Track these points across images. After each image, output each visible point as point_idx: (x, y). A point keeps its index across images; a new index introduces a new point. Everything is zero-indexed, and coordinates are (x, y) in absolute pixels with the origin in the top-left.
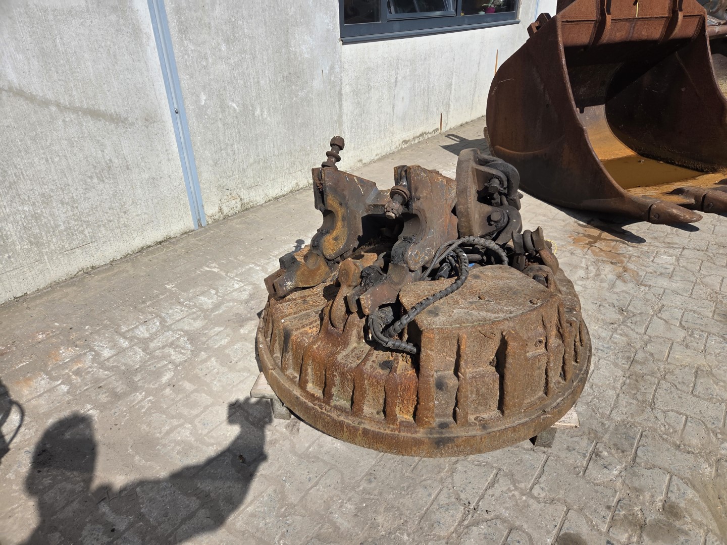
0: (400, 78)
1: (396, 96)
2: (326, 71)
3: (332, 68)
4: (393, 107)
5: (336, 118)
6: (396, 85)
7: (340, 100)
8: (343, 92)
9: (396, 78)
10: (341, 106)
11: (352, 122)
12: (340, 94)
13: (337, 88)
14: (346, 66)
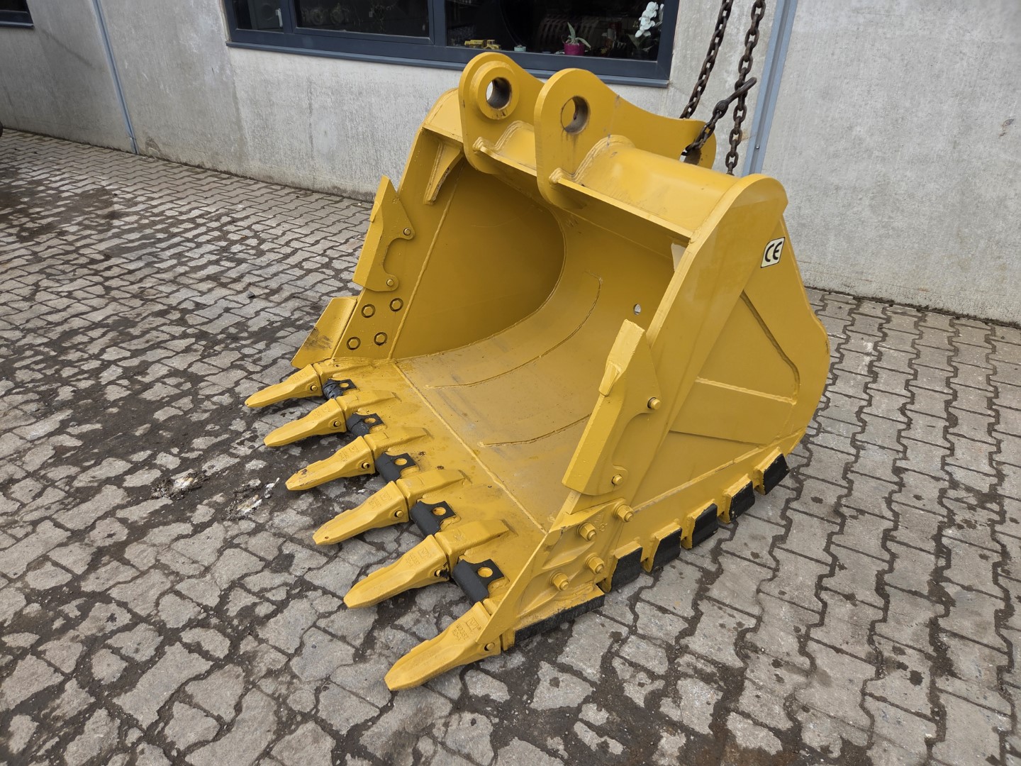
0: (316, 106)
1: (313, 125)
2: (217, 70)
3: (222, 68)
4: (311, 137)
5: (234, 120)
6: (311, 112)
7: (236, 103)
8: (238, 96)
9: (310, 105)
10: (238, 109)
11: (253, 131)
12: (235, 97)
13: (231, 90)
14: (238, 71)
